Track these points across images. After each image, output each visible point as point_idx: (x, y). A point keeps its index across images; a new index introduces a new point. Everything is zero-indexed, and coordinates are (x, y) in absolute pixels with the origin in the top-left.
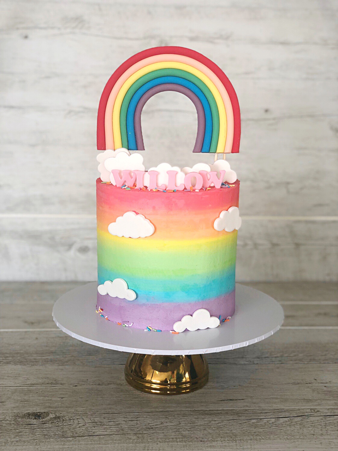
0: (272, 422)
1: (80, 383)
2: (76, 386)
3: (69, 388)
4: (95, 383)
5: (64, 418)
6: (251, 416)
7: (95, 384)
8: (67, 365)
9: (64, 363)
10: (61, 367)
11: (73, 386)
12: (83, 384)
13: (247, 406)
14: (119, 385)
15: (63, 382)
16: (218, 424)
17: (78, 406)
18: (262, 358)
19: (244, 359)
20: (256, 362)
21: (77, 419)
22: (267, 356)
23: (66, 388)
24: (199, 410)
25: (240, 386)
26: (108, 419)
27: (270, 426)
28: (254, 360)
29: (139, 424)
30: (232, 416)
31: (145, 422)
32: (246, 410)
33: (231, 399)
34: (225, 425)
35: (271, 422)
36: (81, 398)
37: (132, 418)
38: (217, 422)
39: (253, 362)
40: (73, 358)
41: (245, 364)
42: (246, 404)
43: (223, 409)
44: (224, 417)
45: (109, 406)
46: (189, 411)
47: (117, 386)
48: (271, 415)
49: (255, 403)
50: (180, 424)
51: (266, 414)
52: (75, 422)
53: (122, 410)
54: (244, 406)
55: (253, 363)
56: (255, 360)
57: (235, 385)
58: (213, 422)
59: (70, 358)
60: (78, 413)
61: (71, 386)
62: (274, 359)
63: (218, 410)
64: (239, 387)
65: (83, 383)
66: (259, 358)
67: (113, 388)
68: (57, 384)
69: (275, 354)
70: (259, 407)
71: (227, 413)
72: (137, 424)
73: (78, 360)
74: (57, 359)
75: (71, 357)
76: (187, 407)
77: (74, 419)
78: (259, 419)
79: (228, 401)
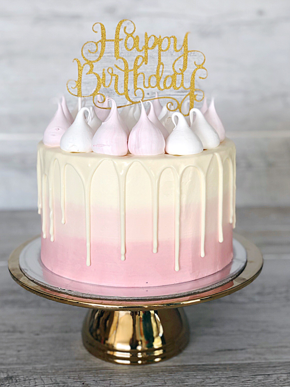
78: (266, 376)
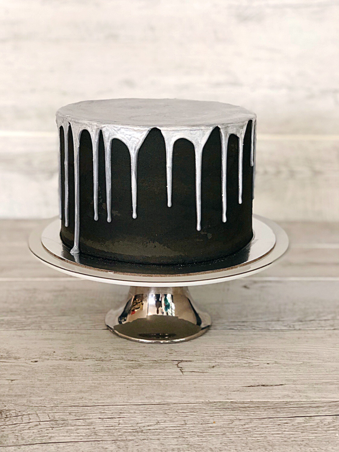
0: (329, 423)
1: (44, 357)
2: (36, 362)
3: (26, 365)
4: (64, 357)
5: (8, 413)
6: (294, 411)
7: (65, 359)
8: (29, 330)
9: (25, 327)
10: (19, 333)
11: (32, 362)
12: (46, 359)
13: (288, 396)
14: (99, 360)
15: (18, 356)
16: (245, 425)
17: (34, 394)
18: (306, 321)
19: (280, 323)
20: (297, 327)
21: (29, 414)
22: (312, 318)
23: (20, 364)
24: (215, 402)
25: (276, 363)
26: (75, 415)
27: (325, 429)
28: (294, 324)
29: (122, 424)
30: (266, 412)
31: (131, 420)
32: (287, 403)
33: (264, 384)
34: (255, 427)
35: (326, 422)
36: (41, 380)
37: (112, 413)
38: (243, 422)
39: (294, 327)
40: (39, 319)
41: (282, 330)
42: (286, 393)
43: (252, 401)
44: (253, 414)
45: (80, 395)
46: (200, 403)
47: (96, 362)
48: (326, 411)
49: (300, 391)
50: (186, 424)
51: (317, 409)
52: (24, 419)
53: (100, 402)
54: (284, 397)
55: (293, 329)
56: (296, 323)
57: (268, 362)
58: (237, 422)
59: (35, 319)
60: (31, 405)
61: (29, 362)
62: (323, 322)
63: (243, 403)
64: (275, 365)
65: (47, 357)
66: (301, 321)
67: (89, 366)
68: (9, 357)
69: (324, 316)
70: (307, 397)
71: (258, 406)
72: (119, 424)
73: (46, 322)
74: (17, 321)
75: (37, 317)
76: (197, 397)
77: (24, 415)
79: (258, 387)
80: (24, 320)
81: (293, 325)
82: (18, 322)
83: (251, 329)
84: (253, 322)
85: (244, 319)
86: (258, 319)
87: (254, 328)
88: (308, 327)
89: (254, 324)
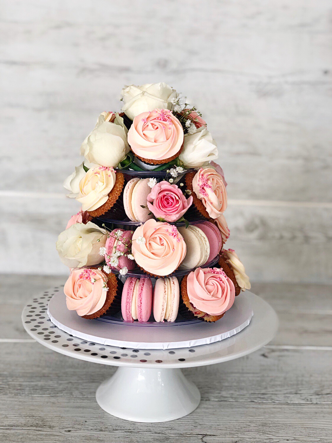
80: (56, 385)
81: (311, 399)
82: (50, 388)
83: (271, 402)
84: (272, 394)
85: (263, 391)
86: (277, 391)
87: (273, 401)
88: (324, 402)
89: (273, 397)
